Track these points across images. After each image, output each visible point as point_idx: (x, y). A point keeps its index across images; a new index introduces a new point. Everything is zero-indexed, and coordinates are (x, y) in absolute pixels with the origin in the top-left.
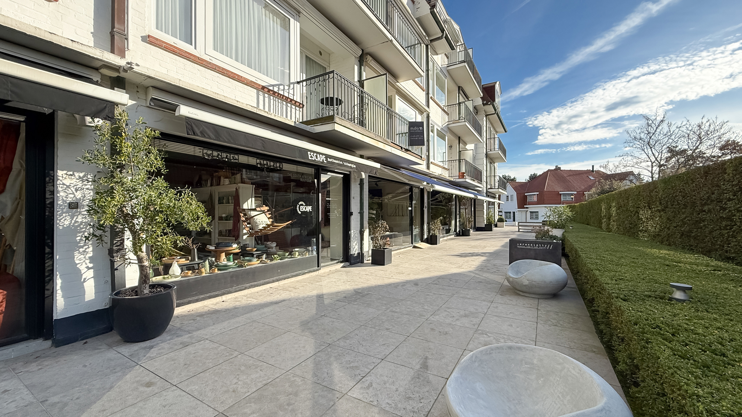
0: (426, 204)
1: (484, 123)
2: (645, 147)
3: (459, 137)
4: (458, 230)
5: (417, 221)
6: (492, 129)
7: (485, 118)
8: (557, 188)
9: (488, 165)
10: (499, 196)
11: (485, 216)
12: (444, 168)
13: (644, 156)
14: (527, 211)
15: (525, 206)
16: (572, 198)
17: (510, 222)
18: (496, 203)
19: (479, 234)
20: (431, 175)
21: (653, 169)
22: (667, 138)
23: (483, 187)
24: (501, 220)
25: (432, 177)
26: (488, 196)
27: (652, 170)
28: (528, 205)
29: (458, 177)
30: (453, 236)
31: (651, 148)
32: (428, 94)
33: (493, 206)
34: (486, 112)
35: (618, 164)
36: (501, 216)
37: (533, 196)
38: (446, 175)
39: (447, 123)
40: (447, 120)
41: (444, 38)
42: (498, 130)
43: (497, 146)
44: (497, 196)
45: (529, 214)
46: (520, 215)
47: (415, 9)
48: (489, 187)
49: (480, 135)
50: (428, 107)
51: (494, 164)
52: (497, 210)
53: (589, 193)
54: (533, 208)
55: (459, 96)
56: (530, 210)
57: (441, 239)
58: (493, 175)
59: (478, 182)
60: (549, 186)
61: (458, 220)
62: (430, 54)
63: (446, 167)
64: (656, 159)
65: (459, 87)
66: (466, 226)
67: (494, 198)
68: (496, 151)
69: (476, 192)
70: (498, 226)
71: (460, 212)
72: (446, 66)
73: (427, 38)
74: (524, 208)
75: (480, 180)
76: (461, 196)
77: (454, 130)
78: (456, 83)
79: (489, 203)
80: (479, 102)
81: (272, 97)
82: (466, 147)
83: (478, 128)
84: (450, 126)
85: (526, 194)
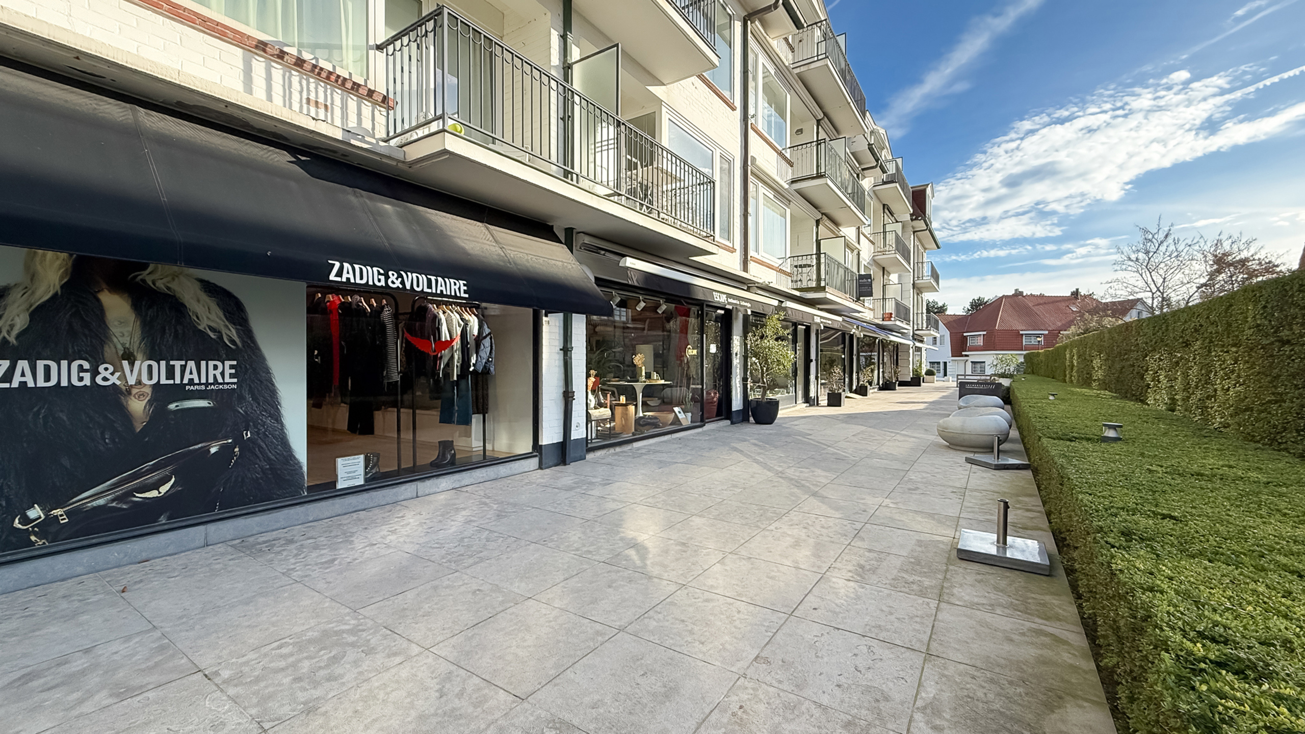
0: (855, 352)
1: (912, 242)
3: (884, 268)
4: (881, 383)
6: (920, 247)
7: (912, 236)
8: (1017, 325)
9: (916, 296)
11: (911, 366)
13: (1142, 283)
14: (967, 360)
15: (963, 353)
16: (1040, 341)
18: (923, 349)
19: (905, 390)
23: (909, 328)
24: (930, 373)
25: (862, 322)
26: (915, 340)
28: (969, 351)
29: (883, 319)
30: (876, 390)
31: (1150, 273)
32: (859, 229)
33: (919, 353)
34: (914, 228)
36: (929, 367)
37: (977, 338)
38: (871, 317)
39: (873, 256)
40: (873, 252)
41: (878, 168)
42: (927, 246)
43: (928, 274)
45: (969, 365)
46: (956, 367)
48: (915, 328)
49: (908, 261)
50: (859, 243)
51: (922, 292)
52: (924, 359)
53: (1065, 333)
54: (975, 356)
55: (884, 217)
56: (971, 359)
58: (920, 307)
59: (905, 323)
60: (1004, 321)
61: (881, 370)
63: (871, 307)
64: (1158, 290)
65: (884, 205)
66: (890, 378)
67: (922, 341)
68: (927, 279)
69: (902, 335)
70: (927, 380)
71: (883, 360)
74: (962, 356)
75: (907, 320)
76: (885, 340)
77: (879, 262)
78: (882, 203)
79: (917, 349)
80: (907, 218)
82: (890, 278)
83: (906, 255)
84: (876, 258)
85: (965, 334)
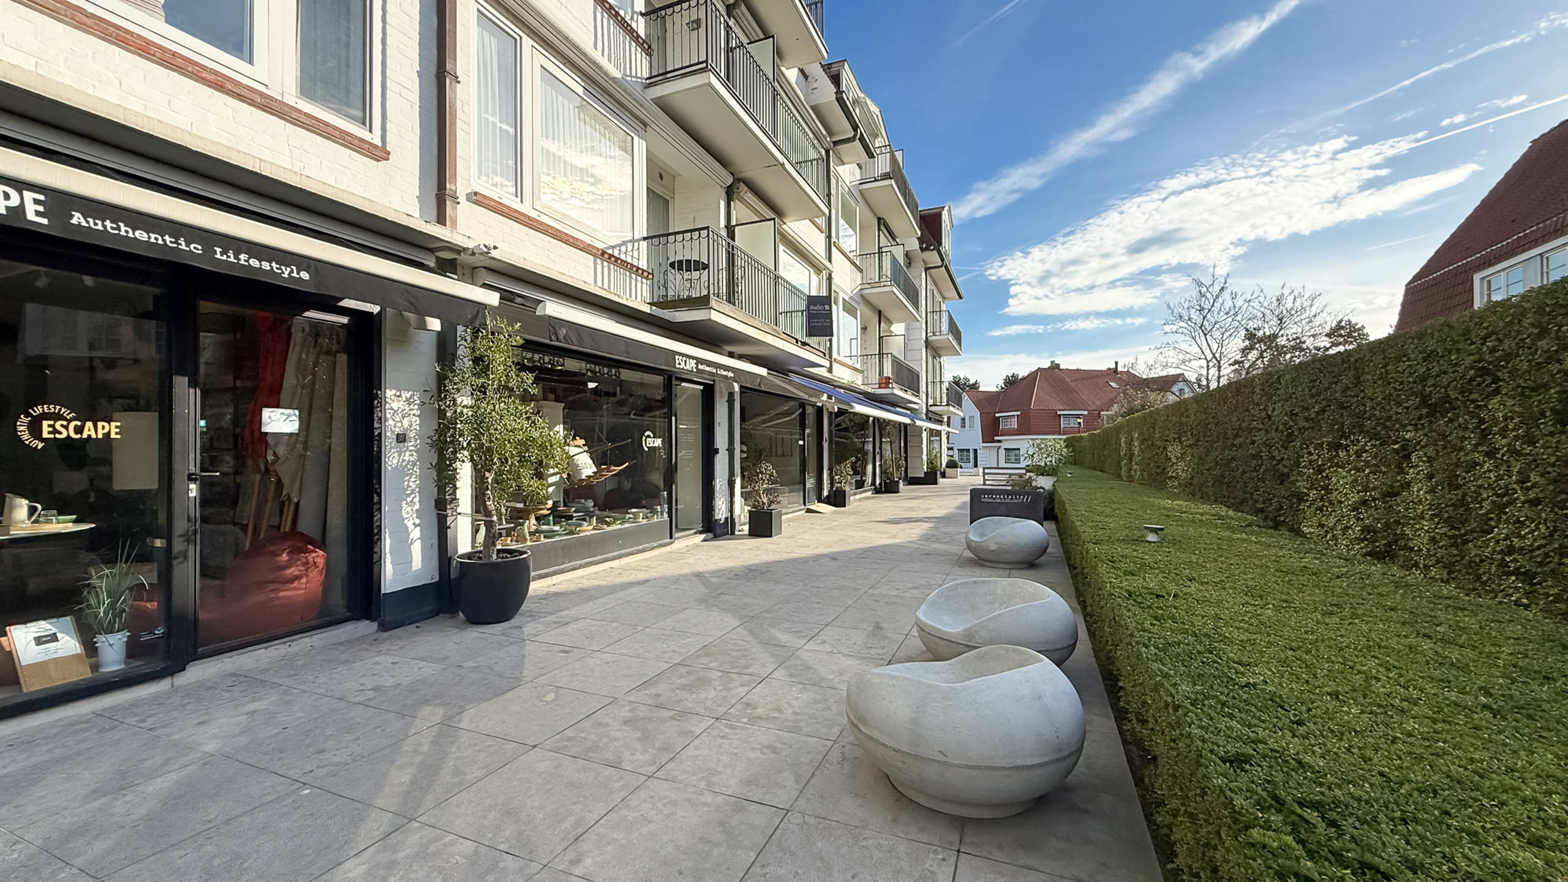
0: (826, 435)
1: (922, 282)
2: (1197, 333)
3: (880, 312)
4: (878, 483)
5: (812, 464)
6: (935, 294)
7: (924, 274)
8: (1053, 404)
9: (930, 360)
10: (949, 418)
11: (925, 457)
12: (855, 369)
13: (1195, 350)
14: (1000, 447)
15: (996, 438)
16: (1080, 423)
17: (968, 467)
18: (943, 433)
19: (913, 490)
20: (836, 384)
21: (1210, 372)
22: (1230, 319)
23: (920, 403)
24: (952, 465)
25: (836, 387)
26: (930, 419)
27: (1208, 374)
28: (1002, 435)
29: (877, 386)
30: (869, 494)
31: (1205, 335)
32: (829, 237)
33: (938, 438)
34: (925, 263)
35: (1152, 363)
36: (952, 456)
37: (1011, 419)
38: (858, 381)
39: (859, 288)
40: (859, 281)
41: (858, 141)
42: (946, 294)
43: (945, 328)
44: (946, 420)
45: (1002, 452)
46: (988, 456)
47: (810, 91)
48: (931, 402)
49: (916, 306)
50: (830, 261)
51: (940, 357)
52: (945, 446)
53: (1107, 413)
54: (1009, 442)
55: (879, 236)
56: (1004, 445)
57: (852, 498)
58: (938, 380)
59: (913, 394)
60: (1040, 399)
61: (878, 464)
62: (832, 164)
63: (858, 366)
64: (1214, 356)
65: (879, 219)
66: (892, 474)
67: (940, 422)
68: (944, 335)
69: (909, 412)
70: (947, 475)
71: (881, 448)
72: (858, 182)
73: (828, 139)
74: (994, 441)
75: (916, 391)
76: (884, 420)
77: (871, 300)
78: (875, 214)
79: (933, 433)
80: (914, 245)
81: (612, 266)
82: (892, 329)
83: (912, 294)
84: (865, 292)
85: (997, 415)
